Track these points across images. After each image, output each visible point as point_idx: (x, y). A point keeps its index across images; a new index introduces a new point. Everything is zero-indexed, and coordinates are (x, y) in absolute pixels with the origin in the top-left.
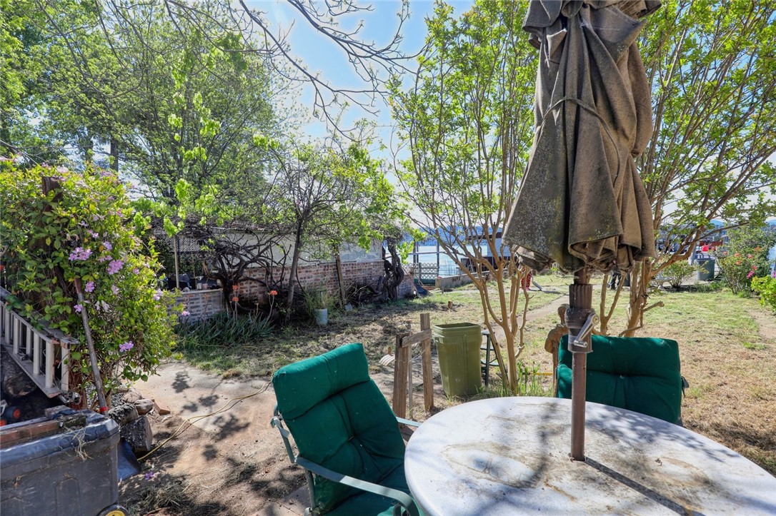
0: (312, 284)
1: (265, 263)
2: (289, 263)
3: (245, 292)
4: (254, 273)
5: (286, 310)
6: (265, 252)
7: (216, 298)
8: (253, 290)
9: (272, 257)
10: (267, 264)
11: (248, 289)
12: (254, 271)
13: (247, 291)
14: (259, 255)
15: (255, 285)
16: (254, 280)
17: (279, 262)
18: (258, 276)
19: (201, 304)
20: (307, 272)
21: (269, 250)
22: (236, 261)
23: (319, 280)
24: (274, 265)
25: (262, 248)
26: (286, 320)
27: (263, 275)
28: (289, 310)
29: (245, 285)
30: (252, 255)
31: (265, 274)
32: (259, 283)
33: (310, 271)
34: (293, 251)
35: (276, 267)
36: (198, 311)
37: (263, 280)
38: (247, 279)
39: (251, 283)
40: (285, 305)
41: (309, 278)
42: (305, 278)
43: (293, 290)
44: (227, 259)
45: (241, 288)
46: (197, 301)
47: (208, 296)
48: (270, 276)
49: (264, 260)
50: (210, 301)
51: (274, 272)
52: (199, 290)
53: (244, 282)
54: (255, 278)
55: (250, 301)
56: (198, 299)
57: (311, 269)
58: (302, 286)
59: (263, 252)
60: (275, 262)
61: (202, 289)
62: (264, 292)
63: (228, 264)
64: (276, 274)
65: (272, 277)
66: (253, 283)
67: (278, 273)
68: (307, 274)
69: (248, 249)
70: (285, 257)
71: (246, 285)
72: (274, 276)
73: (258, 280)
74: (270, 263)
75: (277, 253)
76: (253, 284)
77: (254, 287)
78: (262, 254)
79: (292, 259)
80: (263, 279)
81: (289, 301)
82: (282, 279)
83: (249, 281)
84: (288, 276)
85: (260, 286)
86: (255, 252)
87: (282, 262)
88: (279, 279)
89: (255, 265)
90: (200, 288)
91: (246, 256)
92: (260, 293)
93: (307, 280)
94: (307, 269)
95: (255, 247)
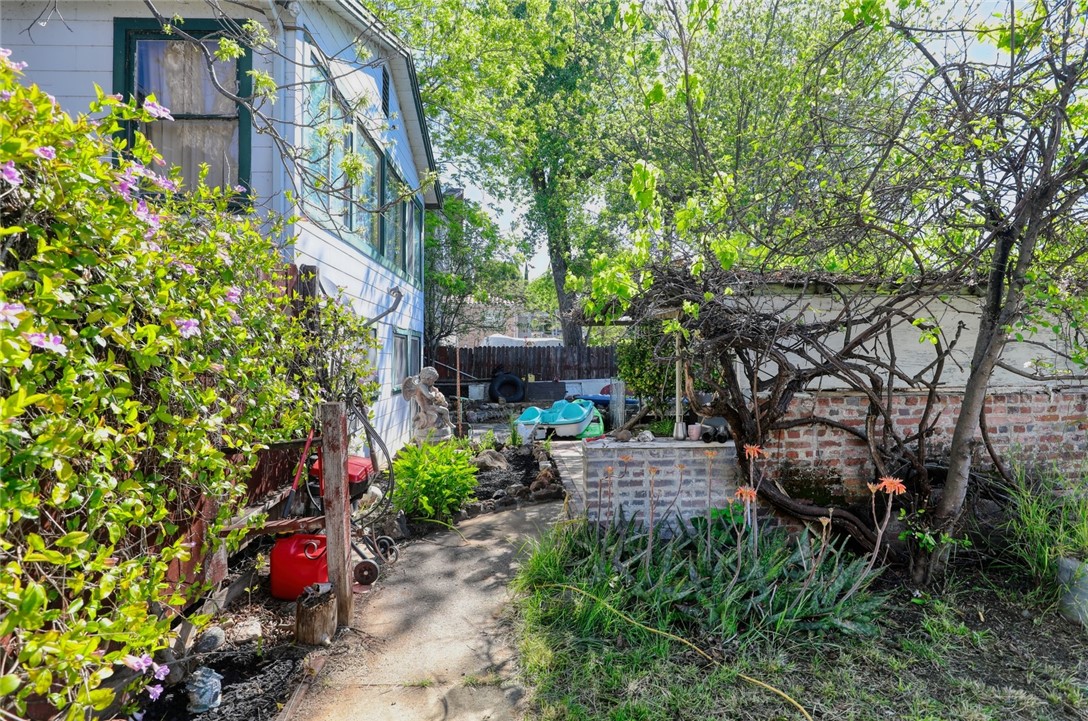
0: (1030, 448)
1: (866, 380)
2: (955, 378)
3: (802, 456)
4: (834, 406)
5: (936, 537)
6: (869, 344)
7: (718, 466)
8: (827, 453)
9: (893, 359)
10: (875, 381)
11: (809, 449)
12: (835, 400)
13: (808, 454)
14: (848, 352)
15: (835, 438)
16: (832, 424)
17: (918, 377)
18: (845, 412)
19: (676, 477)
20: (1012, 410)
21: (883, 338)
22: (769, 370)
23: (1058, 439)
24: (898, 383)
25: (857, 331)
26: (935, 565)
27: (861, 413)
28: (946, 538)
29: (803, 438)
30: (823, 354)
31: (866, 408)
32: (846, 436)
33: (1024, 410)
34: (973, 344)
35: (903, 390)
36: (668, 494)
37: (861, 428)
38: (808, 420)
39: (821, 433)
40: (934, 517)
41: (1019, 429)
42: (1004, 430)
43: (966, 473)
44: (746, 362)
45: (791, 445)
46: (668, 468)
47: (698, 457)
48: (881, 418)
49: (861, 369)
50: (701, 472)
51: (898, 404)
52: (678, 439)
53: (802, 430)
54: (835, 419)
55: (818, 482)
56: (671, 463)
57: (1028, 404)
58: (997, 453)
59: (859, 342)
60: (902, 377)
61: (684, 439)
62: (861, 462)
63: (751, 375)
64: (903, 412)
65: (888, 424)
66: (829, 431)
67: (912, 409)
68: (1013, 419)
69: (810, 334)
70: (940, 362)
71: (808, 438)
72: (894, 417)
73: (842, 427)
74: (885, 378)
75: (911, 349)
76: (829, 436)
77: (832, 443)
78: (858, 350)
79: (968, 372)
80: (859, 423)
81: (950, 506)
82: (926, 431)
83: (817, 427)
84: (947, 422)
85: (849, 442)
86: (835, 342)
87: (928, 377)
88: (915, 431)
89: (829, 382)
90: (681, 435)
91: (801, 353)
92: (849, 463)
93: (1012, 435)
94: (1014, 400)
95: (832, 327)
